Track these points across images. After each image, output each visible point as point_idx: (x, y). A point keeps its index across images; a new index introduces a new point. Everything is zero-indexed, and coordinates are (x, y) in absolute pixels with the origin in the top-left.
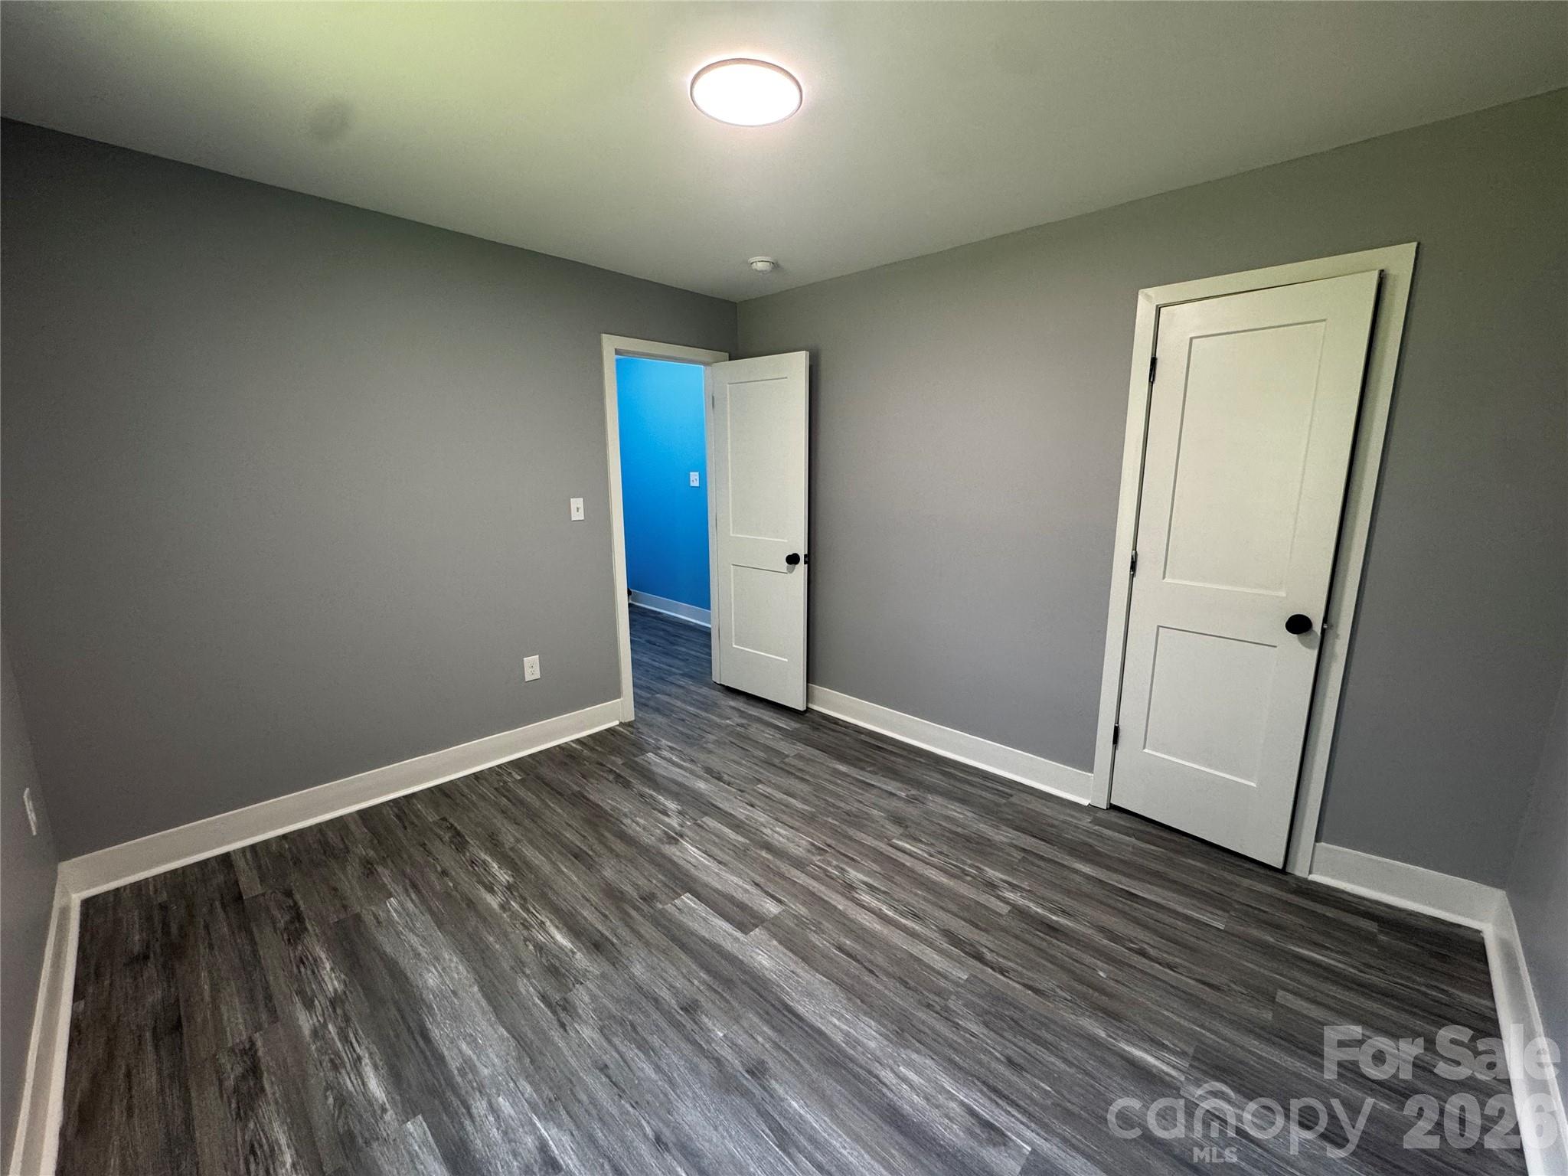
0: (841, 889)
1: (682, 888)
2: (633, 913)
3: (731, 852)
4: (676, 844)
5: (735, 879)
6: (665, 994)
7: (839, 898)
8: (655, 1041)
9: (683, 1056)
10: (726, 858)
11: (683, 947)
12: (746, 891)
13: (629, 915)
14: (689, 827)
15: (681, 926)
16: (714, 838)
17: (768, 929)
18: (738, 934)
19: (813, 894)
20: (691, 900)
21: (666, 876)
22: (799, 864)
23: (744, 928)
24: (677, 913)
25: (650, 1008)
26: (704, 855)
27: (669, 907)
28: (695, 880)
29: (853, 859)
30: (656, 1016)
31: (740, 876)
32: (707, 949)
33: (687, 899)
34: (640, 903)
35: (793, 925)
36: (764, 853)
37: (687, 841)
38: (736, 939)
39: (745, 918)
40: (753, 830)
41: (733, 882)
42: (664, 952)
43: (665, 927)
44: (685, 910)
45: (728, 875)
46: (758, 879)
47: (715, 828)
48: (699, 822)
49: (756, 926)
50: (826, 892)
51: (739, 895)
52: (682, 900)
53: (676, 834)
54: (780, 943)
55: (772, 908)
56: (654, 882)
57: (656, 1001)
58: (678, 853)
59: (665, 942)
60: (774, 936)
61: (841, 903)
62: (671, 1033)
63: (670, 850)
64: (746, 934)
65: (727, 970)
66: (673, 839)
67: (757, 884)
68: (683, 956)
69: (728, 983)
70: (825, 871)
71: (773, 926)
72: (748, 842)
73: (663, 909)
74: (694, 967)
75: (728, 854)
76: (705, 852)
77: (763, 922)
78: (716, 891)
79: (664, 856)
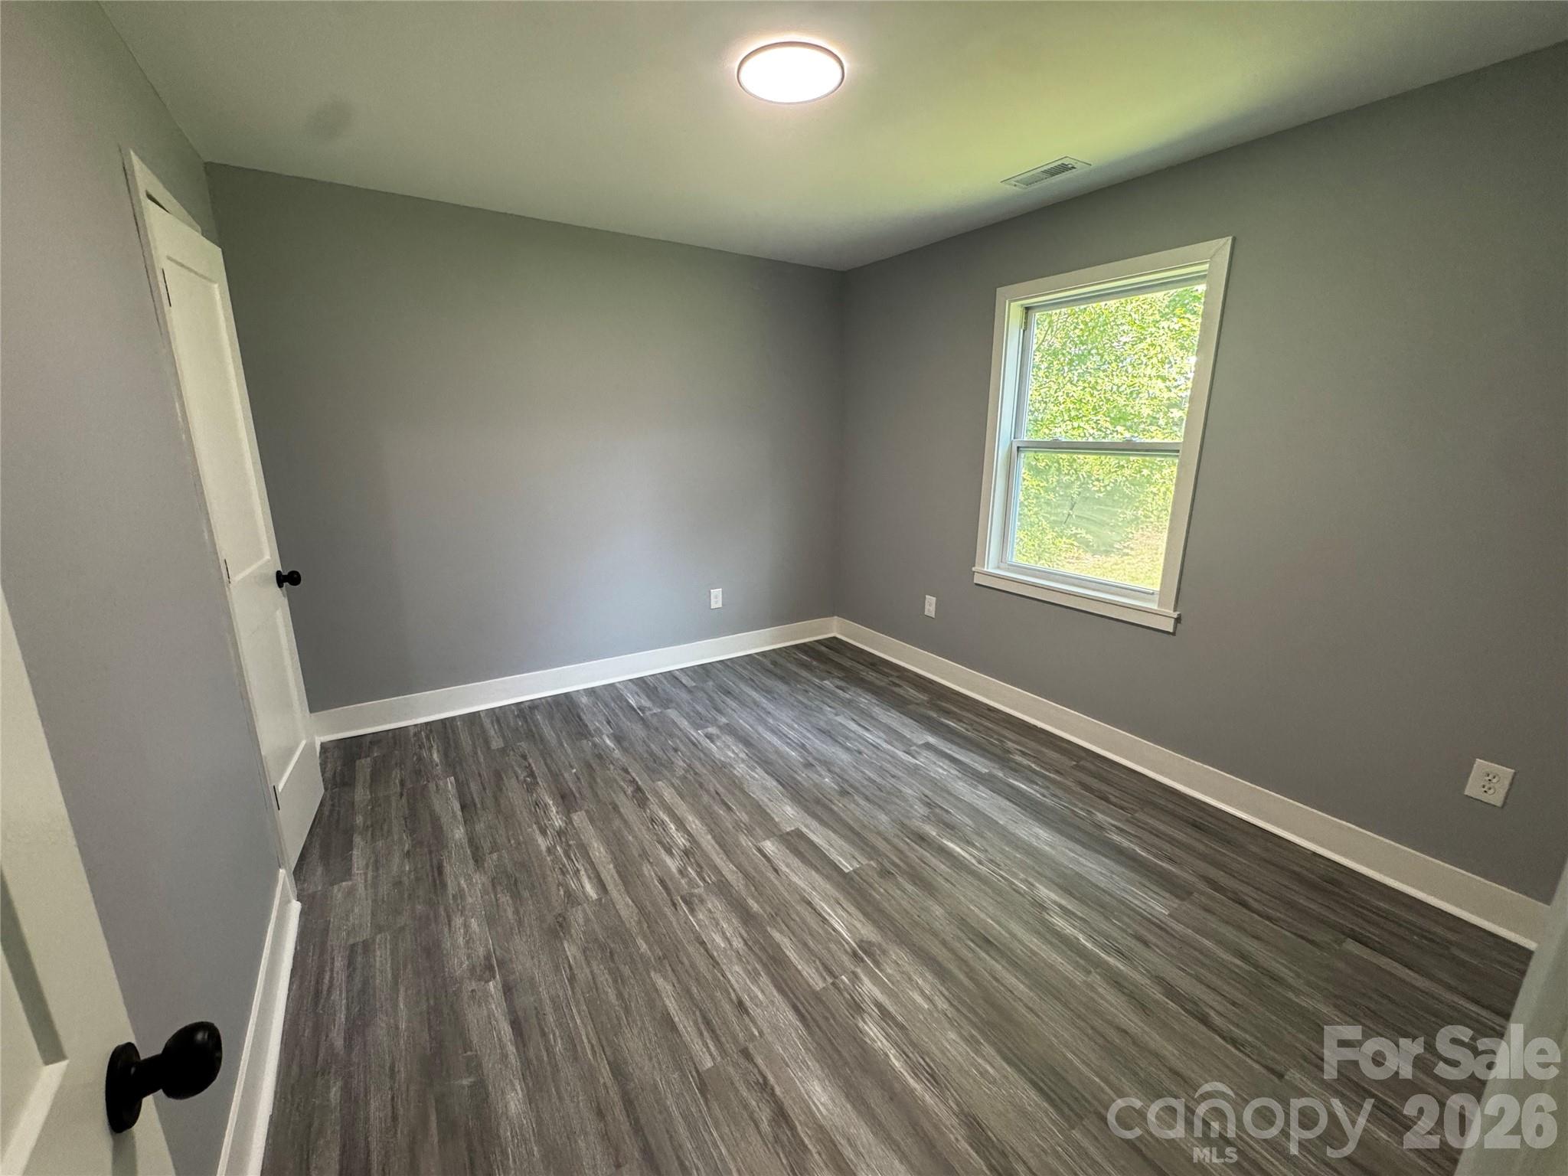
0: (698, 853)
1: (852, 879)
2: (897, 861)
3: (794, 916)
4: (862, 941)
5: (795, 879)
6: (862, 802)
7: (704, 844)
8: (866, 783)
9: (849, 775)
10: (801, 908)
11: (851, 829)
12: (788, 865)
13: (901, 859)
14: (844, 971)
15: (852, 843)
16: (811, 943)
17: (780, 830)
18: (804, 830)
19: (727, 853)
20: (843, 865)
21: (870, 895)
22: (723, 888)
23: (799, 834)
24: (857, 854)
25: (872, 797)
26: (827, 917)
27: (865, 862)
28: (837, 886)
29: (662, 882)
30: (867, 793)
31: (790, 883)
32: (831, 823)
33: (847, 867)
34: (893, 870)
35: (757, 829)
36: (755, 907)
37: (848, 943)
38: (807, 826)
39: (795, 842)
40: (756, 949)
41: (800, 877)
42: (865, 826)
43: (867, 845)
44: (849, 856)
45: (803, 885)
46: (772, 876)
47: (807, 962)
48: (830, 980)
49: (788, 833)
50: (713, 852)
51: (796, 862)
52: (851, 866)
53: (862, 960)
54: (773, 819)
55: (769, 846)
56: (882, 890)
57: (867, 799)
58: (859, 925)
59: (866, 834)
60: (776, 825)
61: (707, 841)
62: (858, 785)
63: (868, 932)
64: (798, 829)
65: (819, 810)
66: (865, 952)
67: (776, 871)
68: (851, 823)
69: (818, 801)
70: (699, 874)
71: (771, 829)
72: (769, 929)
73: (869, 860)
74: (842, 814)
75: (798, 914)
76: (824, 920)
77: (781, 836)
78: (817, 870)
79: (875, 923)
